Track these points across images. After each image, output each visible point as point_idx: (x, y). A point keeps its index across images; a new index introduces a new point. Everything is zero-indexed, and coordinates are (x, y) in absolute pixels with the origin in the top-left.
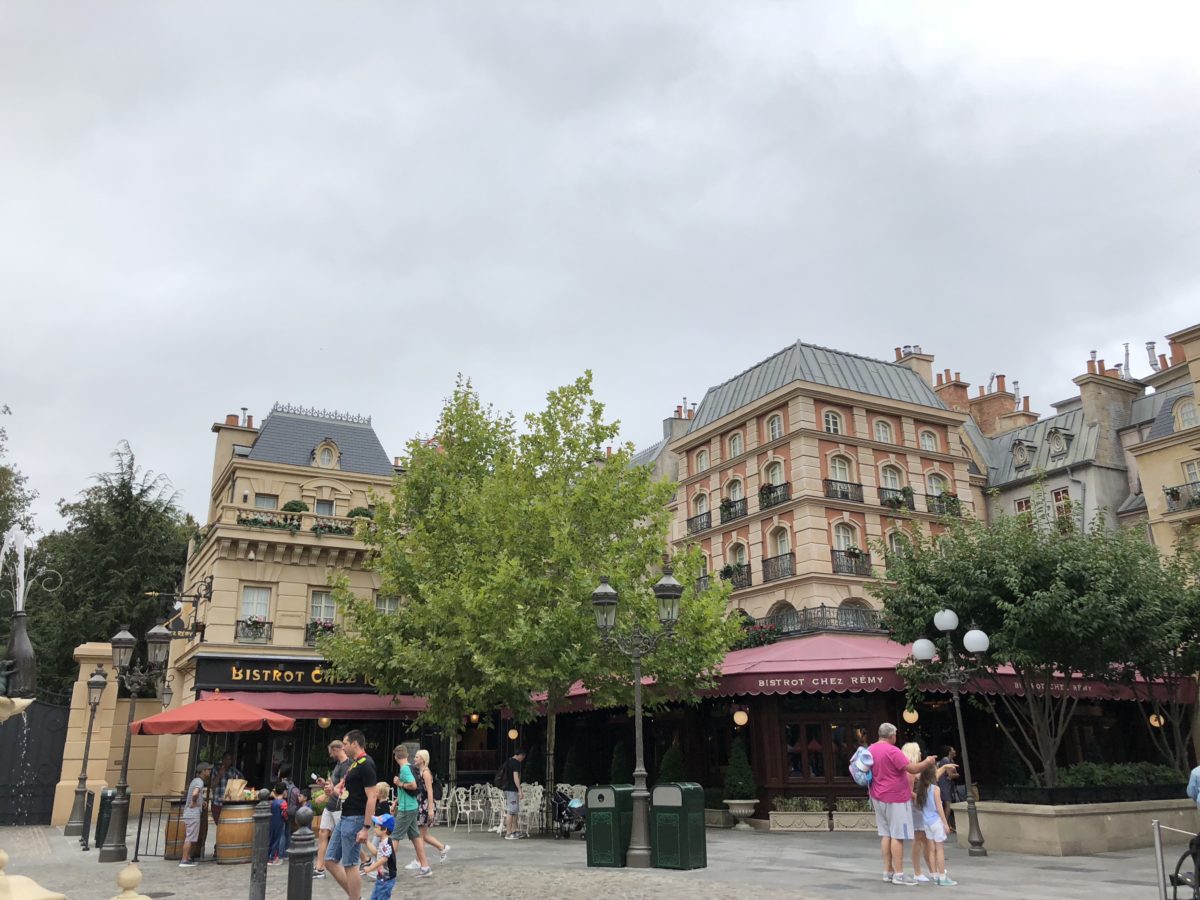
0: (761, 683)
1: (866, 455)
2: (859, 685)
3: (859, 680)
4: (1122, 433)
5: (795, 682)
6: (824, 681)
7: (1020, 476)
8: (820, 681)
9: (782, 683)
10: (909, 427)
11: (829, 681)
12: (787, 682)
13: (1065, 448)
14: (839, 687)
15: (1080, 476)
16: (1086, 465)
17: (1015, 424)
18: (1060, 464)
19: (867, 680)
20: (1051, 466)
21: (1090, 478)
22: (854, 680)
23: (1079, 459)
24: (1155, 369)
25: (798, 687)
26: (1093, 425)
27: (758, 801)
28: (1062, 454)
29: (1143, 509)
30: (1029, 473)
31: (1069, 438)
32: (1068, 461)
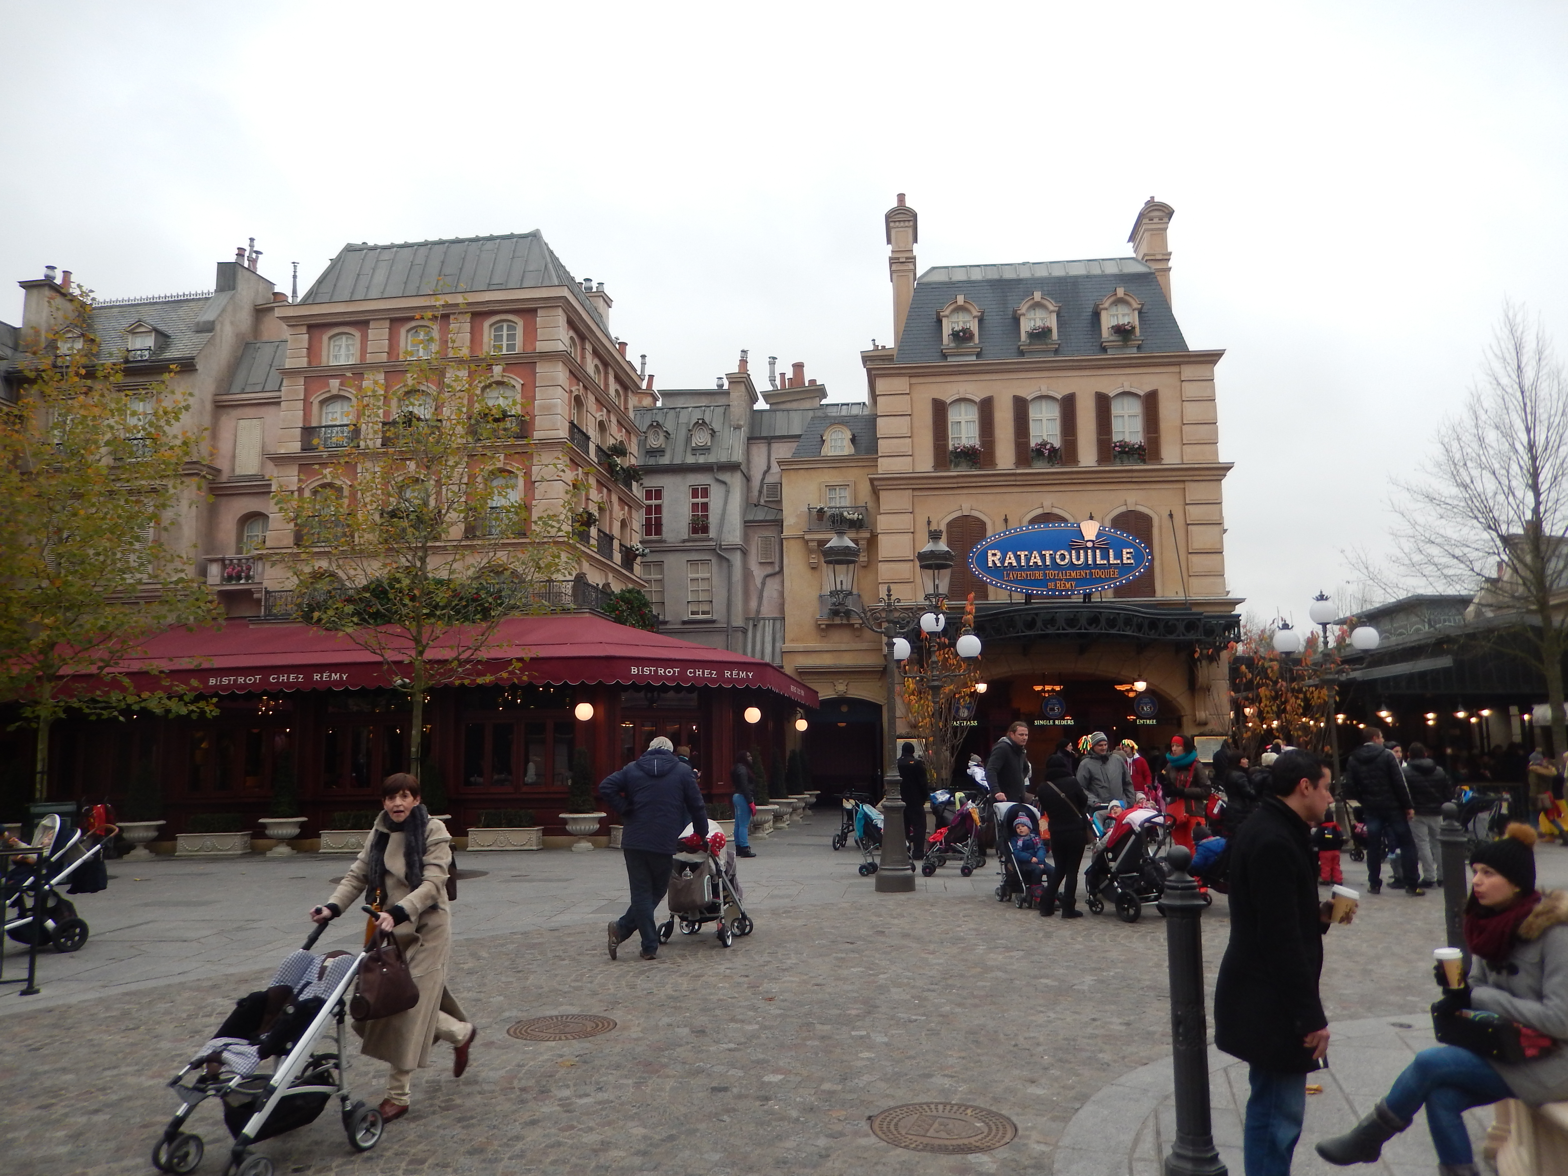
0: (634, 670)
1: (590, 401)
2: (730, 680)
3: (731, 675)
4: (751, 442)
5: (669, 672)
6: (699, 673)
7: (652, 461)
8: (695, 672)
9: (656, 671)
10: (611, 379)
11: (703, 673)
12: (661, 671)
13: (709, 444)
14: (711, 680)
15: (726, 477)
16: (733, 467)
17: (640, 402)
18: (701, 460)
19: (738, 674)
20: (690, 460)
21: (736, 481)
22: (727, 674)
23: (724, 459)
24: (773, 385)
25: (673, 677)
26: (738, 427)
27: (604, 815)
28: (705, 450)
29: (779, 524)
30: (665, 460)
31: (713, 433)
32: (711, 459)
